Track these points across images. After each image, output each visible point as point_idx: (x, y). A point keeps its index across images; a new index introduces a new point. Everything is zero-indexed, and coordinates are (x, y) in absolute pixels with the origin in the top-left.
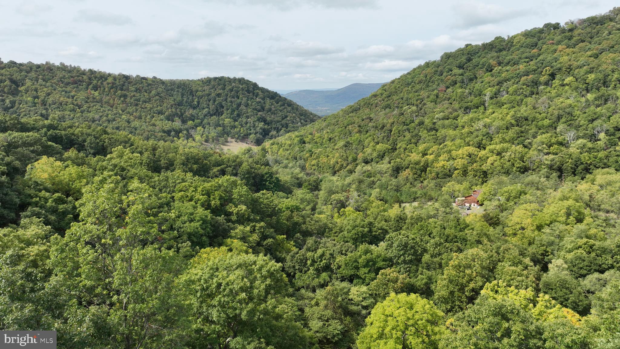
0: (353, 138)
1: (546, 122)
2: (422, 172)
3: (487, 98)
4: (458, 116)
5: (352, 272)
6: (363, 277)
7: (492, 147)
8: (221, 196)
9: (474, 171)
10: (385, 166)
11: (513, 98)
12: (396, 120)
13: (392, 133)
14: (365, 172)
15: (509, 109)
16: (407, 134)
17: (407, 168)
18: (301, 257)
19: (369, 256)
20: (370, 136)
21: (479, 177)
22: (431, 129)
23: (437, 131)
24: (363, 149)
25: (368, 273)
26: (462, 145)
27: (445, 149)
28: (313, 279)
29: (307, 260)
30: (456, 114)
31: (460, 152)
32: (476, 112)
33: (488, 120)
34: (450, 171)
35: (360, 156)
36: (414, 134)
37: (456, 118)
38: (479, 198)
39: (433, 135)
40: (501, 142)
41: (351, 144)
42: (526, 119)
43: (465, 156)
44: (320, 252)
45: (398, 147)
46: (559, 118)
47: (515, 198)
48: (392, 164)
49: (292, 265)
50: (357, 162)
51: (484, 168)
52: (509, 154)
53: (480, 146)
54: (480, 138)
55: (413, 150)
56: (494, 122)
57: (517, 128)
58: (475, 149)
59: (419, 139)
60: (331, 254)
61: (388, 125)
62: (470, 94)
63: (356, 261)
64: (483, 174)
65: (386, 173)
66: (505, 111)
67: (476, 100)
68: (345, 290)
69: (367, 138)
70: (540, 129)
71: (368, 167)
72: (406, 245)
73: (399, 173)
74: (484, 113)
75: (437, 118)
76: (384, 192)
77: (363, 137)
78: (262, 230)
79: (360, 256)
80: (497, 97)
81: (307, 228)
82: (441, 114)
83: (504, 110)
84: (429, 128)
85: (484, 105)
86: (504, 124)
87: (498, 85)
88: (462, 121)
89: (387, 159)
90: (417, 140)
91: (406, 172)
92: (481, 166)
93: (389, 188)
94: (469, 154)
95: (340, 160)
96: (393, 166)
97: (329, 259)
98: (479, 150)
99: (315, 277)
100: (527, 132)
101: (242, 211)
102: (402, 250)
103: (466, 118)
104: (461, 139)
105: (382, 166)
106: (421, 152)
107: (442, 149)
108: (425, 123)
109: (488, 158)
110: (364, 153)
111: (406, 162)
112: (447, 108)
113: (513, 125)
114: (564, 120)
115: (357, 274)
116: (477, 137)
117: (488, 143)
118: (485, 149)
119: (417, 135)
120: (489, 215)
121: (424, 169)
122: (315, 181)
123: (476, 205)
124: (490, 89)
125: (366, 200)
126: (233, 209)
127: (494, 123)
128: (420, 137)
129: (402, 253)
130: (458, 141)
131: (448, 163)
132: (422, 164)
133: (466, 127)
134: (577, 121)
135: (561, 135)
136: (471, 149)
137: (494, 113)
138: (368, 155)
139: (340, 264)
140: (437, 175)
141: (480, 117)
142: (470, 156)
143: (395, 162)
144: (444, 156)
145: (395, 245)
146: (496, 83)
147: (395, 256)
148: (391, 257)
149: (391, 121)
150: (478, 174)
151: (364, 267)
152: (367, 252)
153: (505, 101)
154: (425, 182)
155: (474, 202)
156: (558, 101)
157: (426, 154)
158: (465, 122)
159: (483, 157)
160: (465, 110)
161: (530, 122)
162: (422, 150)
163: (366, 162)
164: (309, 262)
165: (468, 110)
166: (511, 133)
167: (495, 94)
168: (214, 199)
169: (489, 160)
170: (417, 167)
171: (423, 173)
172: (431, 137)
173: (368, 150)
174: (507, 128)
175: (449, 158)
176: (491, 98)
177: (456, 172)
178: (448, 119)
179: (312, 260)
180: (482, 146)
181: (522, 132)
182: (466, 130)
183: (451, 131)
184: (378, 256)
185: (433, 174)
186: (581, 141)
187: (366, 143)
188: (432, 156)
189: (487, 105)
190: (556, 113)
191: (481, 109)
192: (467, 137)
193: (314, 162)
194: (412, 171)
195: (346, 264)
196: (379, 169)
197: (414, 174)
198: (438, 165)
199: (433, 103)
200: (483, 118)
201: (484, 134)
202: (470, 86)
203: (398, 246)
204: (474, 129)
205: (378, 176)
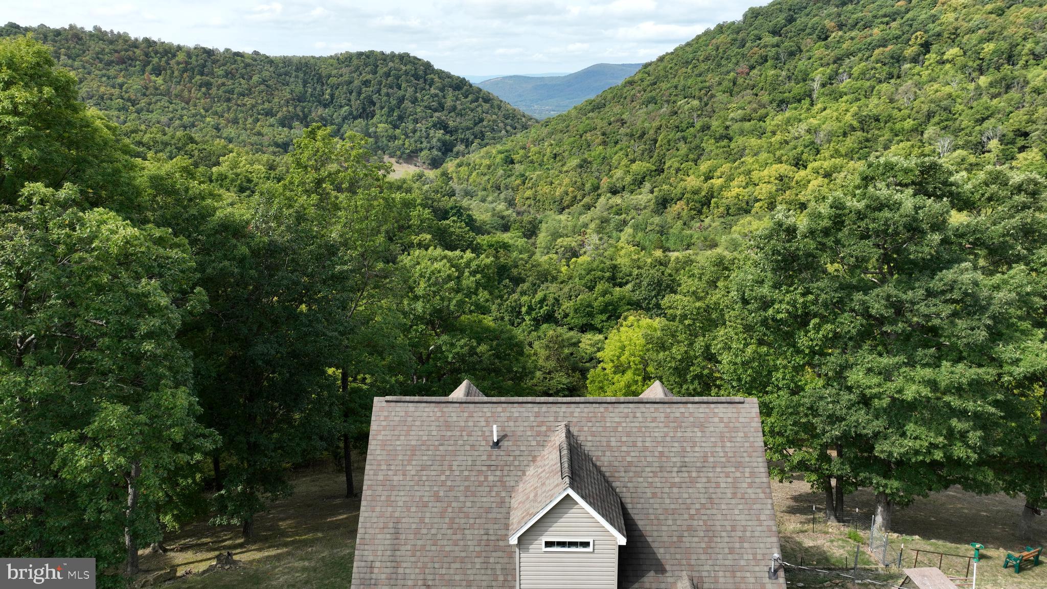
0: (593, 154)
1: (909, 124)
2: (703, 205)
3: (816, 85)
4: (767, 115)
5: (584, 321)
6: (599, 326)
7: (816, 164)
9: (786, 203)
10: (644, 197)
11: (859, 83)
12: (664, 122)
13: (657, 145)
14: (612, 207)
15: (851, 103)
16: (681, 145)
17: (680, 199)
18: (513, 304)
19: (608, 297)
20: (621, 149)
22: (722, 137)
23: (730, 139)
24: (610, 171)
25: (606, 321)
26: (769, 161)
27: (742, 169)
28: (530, 333)
29: (521, 306)
30: (762, 111)
31: (766, 172)
32: (796, 109)
33: (814, 122)
34: (747, 203)
35: (605, 182)
36: (693, 145)
37: (762, 119)
39: (724, 147)
40: (832, 156)
41: (590, 163)
42: (877, 120)
43: (772, 179)
44: (540, 295)
45: (666, 167)
46: (930, 115)
48: (655, 194)
49: (499, 315)
50: (599, 191)
51: (803, 197)
52: (842, 175)
53: (799, 163)
54: (799, 149)
55: (691, 172)
56: (823, 124)
57: (859, 133)
58: (789, 167)
59: (701, 154)
60: (555, 299)
61: (652, 132)
62: (789, 78)
63: (590, 305)
65: (645, 208)
66: (844, 106)
67: (798, 89)
68: (574, 340)
69: (616, 154)
70: (897, 135)
71: (617, 200)
72: (659, 283)
73: (666, 208)
74: (808, 109)
75: (732, 119)
76: (640, 234)
77: (609, 151)
79: (596, 299)
80: (832, 84)
81: (520, 274)
82: (740, 111)
83: (843, 104)
84: (717, 135)
85: (810, 96)
86: (840, 128)
87: (835, 62)
88: (773, 123)
89: (647, 185)
90: (697, 155)
91: (678, 206)
92: (797, 195)
93: (649, 229)
94: (781, 176)
95: (571, 189)
96: (656, 197)
97: (553, 305)
98: (796, 169)
99: (532, 330)
100: (875, 139)
102: (654, 289)
103: (779, 118)
104: (769, 152)
105: (640, 197)
106: (704, 174)
107: (736, 168)
108: (713, 128)
109: (809, 182)
110: (611, 177)
111: (679, 190)
112: (750, 103)
113: (854, 129)
114: (936, 119)
115: (591, 323)
116: (795, 148)
117: (812, 158)
118: (805, 167)
119: (698, 147)
121: (706, 202)
122: (530, 222)
124: (821, 69)
125: (611, 245)
127: (824, 126)
128: (703, 150)
129: (653, 293)
130: (763, 156)
131: (747, 190)
132: (703, 193)
133: (778, 133)
134: (958, 122)
135: (930, 144)
136: (784, 168)
137: (825, 109)
138: (618, 180)
139: (567, 311)
140: (728, 211)
142: (781, 178)
143: (660, 191)
144: (740, 179)
145: (645, 283)
146: (831, 62)
147: (645, 299)
148: (639, 300)
149: (656, 124)
151: (601, 313)
152: (604, 293)
153: (845, 90)
154: (707, 221)
156: (930, 89)
157: (712, 178)
158: (778, 125)
159: (801, 181)
160: (778, 106)
161: (882, 124)
162: (704, 170)
163: (614, 192)
164: (524, 309)
165: (783, 106)
166: (850, 142)
167: (830, 79)
169: (810, 185)
170: (696, 197)
171: (705, 207)
172: (721, 150)
173: (618, 173)
174: (845, 134)
175: (747, 183)
176: (823, 85)
177: (757, 205)
178: (749, 120)
179: (528, 306)
180: (801, 163)
181: (867, 140)
182: (778, 137)
183: (753, 140)
184: (621, 299)
185: (721, 209)
186: (960, 153)
187: (614, 161)
188: (721, 179)
189: (815, 96)
190: (925, 108)
191: (806, 103)
192: (779, 149)
193: (529, 193)
194: (688, 204)
195: (576, 311)
196: (634, 202)
197: (691, 209)
198: (729, 195)
199: (726, 95)
200: (806, 118)
201: (807, 144)
202: (790, 65)
203: (649, 285)
204: (791, 136)
205: (633, 213)
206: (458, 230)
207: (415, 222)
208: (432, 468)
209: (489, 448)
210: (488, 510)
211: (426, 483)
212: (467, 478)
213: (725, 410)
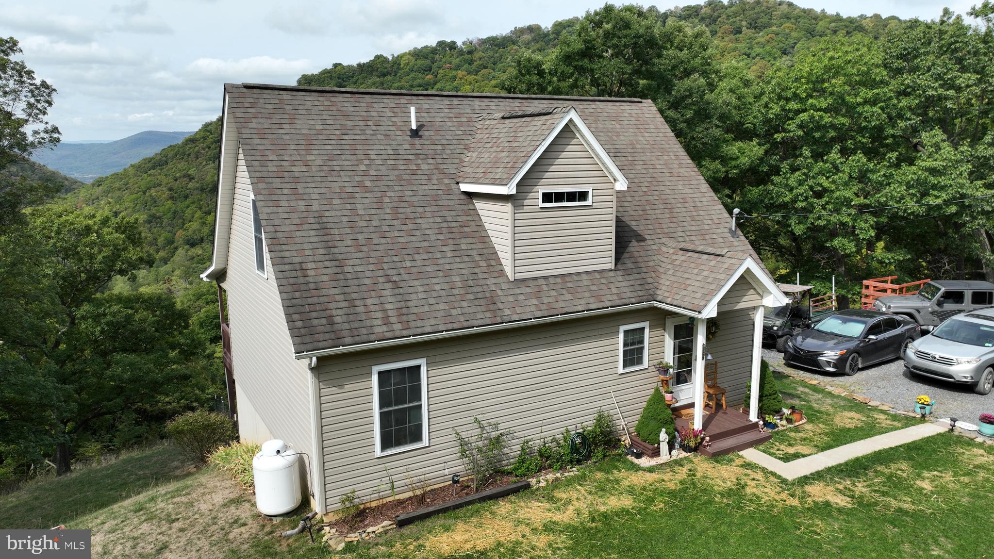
0: (162, 209)
20: (193, 203)
24: (184, 224)
69: (187, 207)
77: (180, 205)
110: (186, 230)
138: (194, 232)
163: (193, 244)
173: (193, 225)
187: (187, 215)
208: (343, 157)
209: (408, 138)
210: (436, 198)
211: (342, 173)
212: (394, 168)
213: (629, 108)
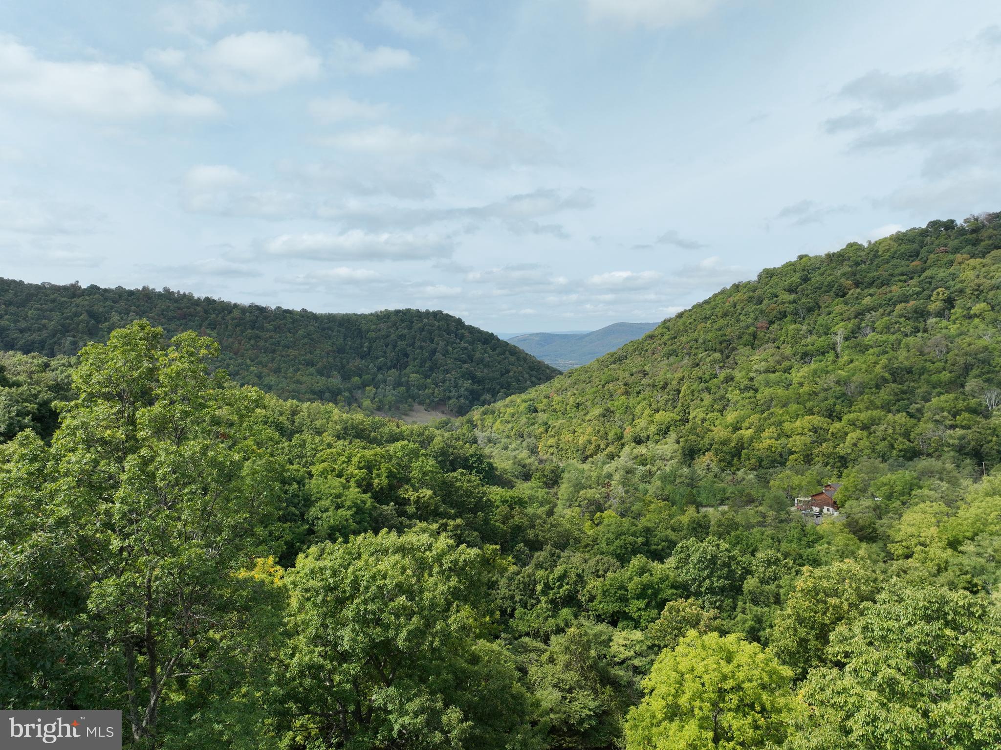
1: (945, 376)
2: (733, 457)
3: (839, 339)
4: (791, 367)
5: (614, 607)
6: (635, 616)
7: (852, 416)
8: (391, 471)
9: (824, 455)
10: (669, 447)
11: (884, 337)
12: (686, 374)
13: (681, 395)
14: (637, 457)
15: (878, 356)
16: (706, 396)
17: (709, 450)
18: (527, 580)
19: (646, 577)
20: (644, 399)
21: (833, 467)
22: (747, 388)
23: (756, 391)
24: (633, 420)
25: (645, 610)
26: (801, 413)
27: (772, 420)
28: (546, 619)
29: (535, 582)
30: (786, 364)
31: (798, 423)
32: (821, 361)
33: (843, 373)
34: (781, 455)
35: (628, 432)
36: (717, 395)
37: (787, 370)
38: (837, 496)
39: (750, 398)
40: (868, 408)
41: (613, 412)
42: (910, 372)
43: (806, 430)
44: (559, 570)
45: (691, 417)
46: (967, 368)
47: (902, 494)
48: (681, 444)
49: (508, 593)
50: (623, 441)
51: (841, 450)
52: (882, 427)
53: (832, 415)
54: (831, 401)
55: (717, 423)
56: (853, 375)
57: (893, 385)
58: (823, 419)
59: (727, 405)
60: (578, 575)
61: (674, 383)
62: (810, 332)
63: (622, 587)
64: (839, 461)
65: (671, 458)
66: (872, 359)
67: (821, 342)
68: (603, 638)
69: (639, 404)
70: (934, 388)
71: (642, 450)
72: (714, 558)
73: (693, 459)
74: (834, 362)
75: (756, 371)
76: (669, 487)
77: (632, 401)
78: (459, 532)
79: (631, 579)
80: (856, 338)
81: (537, 535)
82: (763, 363)
83: (870, 356)
84: (742, 387)
85: (834, 349)
86: (871, 380)
87: (856, 317)
88: (800, 374)
89: (673, 436)
90: (723, 405)
91: (706, 457)
92: (835, 448)
93: (678, 481)
94: (814, 428)
95: (595, 438)
96: (683, 448)
97: (576, 584)
98: (830, 421)
99: (548, 616)
100: (912, 392)
101: (426, 499)
102: (707, 568)
103: (805, 370)
104: (798, 403)
105: (666, 447)
106: (731, 424)
107: (765, 419)
108: (736, 379)
109: (846, 434)
110: (635, 426)
111: (707, 441)
112: (772, 355)
113: (886, 381)
114: (975, 372)
115: (625, 612)
116: (826, 399)
117: (846, 410)
118: (840, 419)
119: (722, 398)
120: (857, 522)
121: (737, 453)
122: (553, 471)
123: (831, 509)
124: (843, 323)
125: (638, 499)
126: (410, 493)
127: (854, 378)
128: (729, 401)
129: (705, 574)
130: (793, 407)
131: (779, 442)
132: (733, 444)
133: (806, 384)
135: (974, 397)
136: (817, 420)
137: (852, 361)
138: (642, 429)
139: (594, 592)
140: (760, 463)
141: (829, 368)
142: (815, 430)
143: (686, 441)
144: (771, 430)
145: (694, 559)
146: (853, 315)
147: (695, 579)
148: (687, 581)
149: (678, 375)
150: (831, 461)
151: (638, 599)
152: (642, 571)
153: (871, 343)
154: (740, 473)
155: (828, 505)
156: (963, 342)
157: (740, 429)
158: (805, 377)
159: (837, 433)
160: (801, 358)
161: (917, 377)
162: (731, 421)
163: (638, 441)
164: (539, 588)
165: (808, 359)
166: (884, 394)
167: (852, 333)
168: (378, 475)
169: (848, 438)
170: (725, 448)
171: (735, 459)
172: (747, 401)
173: (642, 423)
174: (878, 387)
175: (779, 435)
176: (846, 339)
177: (792, 457)
178: (774, 372)
179: (545, 583)
180: (834, 414)
181: (903, 392)
182: (806, 388)
183: (780, 391)
184: (663, 580)
185: (753, 461)
187: (637, 411)
188: (750, 430)
189: (839, 350)
190: (961, 360)
191: (831, 356)
192: (809, 400)
193: (552, 441)
194: (716, 455)
195: (605, 593)
196: (660, 452)
197: (720, 461)
198: (761, 446)
199: (748, 348)
200: (834, 370)
201: (838, 395)
202: (810, 319)
203: (699, 561)
204: (819, 388)
205: (659, 463)
206: (466, 485)
207: (415, 474)
